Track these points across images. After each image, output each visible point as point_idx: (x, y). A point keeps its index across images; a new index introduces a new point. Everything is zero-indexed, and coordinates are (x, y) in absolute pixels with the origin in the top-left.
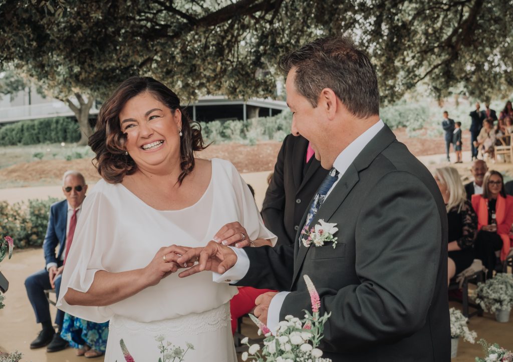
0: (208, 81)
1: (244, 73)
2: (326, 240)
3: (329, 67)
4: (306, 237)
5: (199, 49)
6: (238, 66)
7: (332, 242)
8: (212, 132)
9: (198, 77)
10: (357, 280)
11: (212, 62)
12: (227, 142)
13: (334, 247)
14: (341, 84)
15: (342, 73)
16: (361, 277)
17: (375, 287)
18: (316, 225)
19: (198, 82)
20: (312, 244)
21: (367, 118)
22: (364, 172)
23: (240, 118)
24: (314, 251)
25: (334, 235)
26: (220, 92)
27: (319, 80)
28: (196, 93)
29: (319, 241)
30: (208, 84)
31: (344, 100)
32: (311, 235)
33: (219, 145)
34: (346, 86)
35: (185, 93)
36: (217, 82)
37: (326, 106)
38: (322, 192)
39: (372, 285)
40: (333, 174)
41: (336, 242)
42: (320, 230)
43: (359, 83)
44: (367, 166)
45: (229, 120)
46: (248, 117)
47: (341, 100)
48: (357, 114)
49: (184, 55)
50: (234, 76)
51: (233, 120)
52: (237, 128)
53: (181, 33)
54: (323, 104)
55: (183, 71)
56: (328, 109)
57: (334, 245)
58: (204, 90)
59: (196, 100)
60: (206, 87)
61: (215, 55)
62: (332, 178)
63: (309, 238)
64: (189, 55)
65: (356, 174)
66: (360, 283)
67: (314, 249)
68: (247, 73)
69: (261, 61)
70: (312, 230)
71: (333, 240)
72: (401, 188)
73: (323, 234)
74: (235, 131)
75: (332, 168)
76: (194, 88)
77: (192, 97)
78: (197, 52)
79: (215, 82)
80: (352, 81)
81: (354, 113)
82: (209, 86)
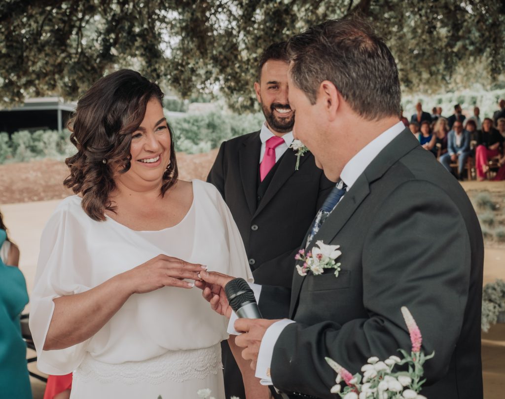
0: (38, 77)
1: (89, 68)
2: (326, 267)
3: (330, 54)
4: (302, 263)
5: (27, 37)
6: (81, 60)
7: (333, 269)
8: (19, 145)
9: (26, 73)
10: (366, 313)
11: (51, 53)
12: (38, 158)
13: (337, 276)
14: (343, 76)
15: (344, 63)
16: (369, 311)
17: (387, 324)
18: (314, 248)
19: (24, 80)
20: (309, 272)
21: (378, 120)
22: (376, 183)
23: (54, 127)
24: (311, 280)
25: (337, 260)
26: (55, 93)
27: (316, 69)
28: (22, 94)
29: (317, 268)
30: (37, 82)
31: (347, 97)
32: (307, 261)
33: (28, 162)
34: (349, 80)
35: (8, 94)
36: (50, 79)
37: (326, 103)
38: (326, 208)
39: (383, 321)
40: (340, 186)
41: (339, 269)
42: (318, 255)
43: (365, 77)
44: (380, 175)
45: (39, 130)
46: (63, 127)
47: (343, 97)
48: (364, 115)
49: (8, 44)
50: (77, 71)
51: (45, 130)
52: (51, 140)
53: (11, 16)
54: (322, 101)
55: (6, 64)
56: (329, 107)
57: (336, 273)
58: (32, 89)
59: (22, 102)
60: (35, 86)
61: (54, 45)
62: (339, 191)
63: (305, 265)
64: (15, 44)
65: (367, 186)
66: (368, 318)
67: (311, 278)
68: (93, 68)
69: (111, 53)
70: (309, 254)
71: (335, 267)
72: (419, 201)
73: (322, 259)
74: (50, 144)
75: (339, 180)
76: (19, 87)
77: (17, 99)
78: (24, 40)
79: (47, 78)
80: (357, 74)
81: (361, 114)
82: (39, 84)
